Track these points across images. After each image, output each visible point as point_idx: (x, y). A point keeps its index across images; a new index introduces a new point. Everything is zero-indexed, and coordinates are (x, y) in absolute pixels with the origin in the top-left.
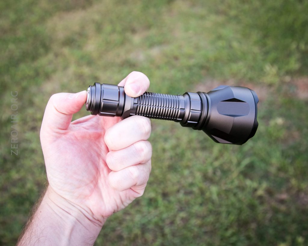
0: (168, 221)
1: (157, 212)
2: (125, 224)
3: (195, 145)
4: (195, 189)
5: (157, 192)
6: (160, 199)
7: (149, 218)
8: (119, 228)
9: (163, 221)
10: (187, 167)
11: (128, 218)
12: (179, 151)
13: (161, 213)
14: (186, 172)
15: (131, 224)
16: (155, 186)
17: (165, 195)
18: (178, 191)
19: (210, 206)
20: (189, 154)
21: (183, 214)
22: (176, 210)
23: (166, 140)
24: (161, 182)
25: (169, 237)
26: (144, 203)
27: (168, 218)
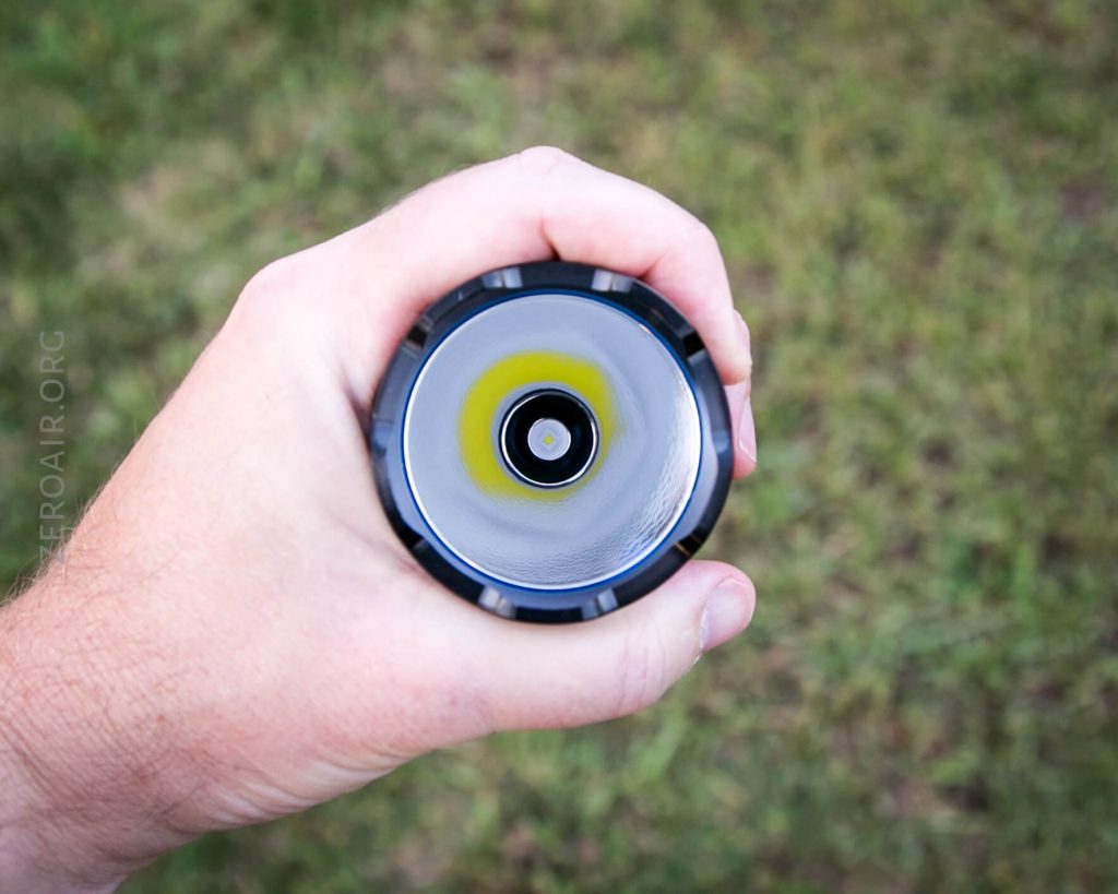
0: (1034, 680)
1: (995, 619)
2: (821, 631)
5: (1018, 524)
6: (1026, 560)
7: (948, 638)
8: (787, 640)
9: (1013, 669)
11: (847, 604)
13: (1015, 630)
15: (851, 639)
16: (1019, 490)
17: (1055, 549)
22: (1093, 637)
24: (1054, 482)
25: (1020, 756)
26: (941, 555)
27: (1040, 663)
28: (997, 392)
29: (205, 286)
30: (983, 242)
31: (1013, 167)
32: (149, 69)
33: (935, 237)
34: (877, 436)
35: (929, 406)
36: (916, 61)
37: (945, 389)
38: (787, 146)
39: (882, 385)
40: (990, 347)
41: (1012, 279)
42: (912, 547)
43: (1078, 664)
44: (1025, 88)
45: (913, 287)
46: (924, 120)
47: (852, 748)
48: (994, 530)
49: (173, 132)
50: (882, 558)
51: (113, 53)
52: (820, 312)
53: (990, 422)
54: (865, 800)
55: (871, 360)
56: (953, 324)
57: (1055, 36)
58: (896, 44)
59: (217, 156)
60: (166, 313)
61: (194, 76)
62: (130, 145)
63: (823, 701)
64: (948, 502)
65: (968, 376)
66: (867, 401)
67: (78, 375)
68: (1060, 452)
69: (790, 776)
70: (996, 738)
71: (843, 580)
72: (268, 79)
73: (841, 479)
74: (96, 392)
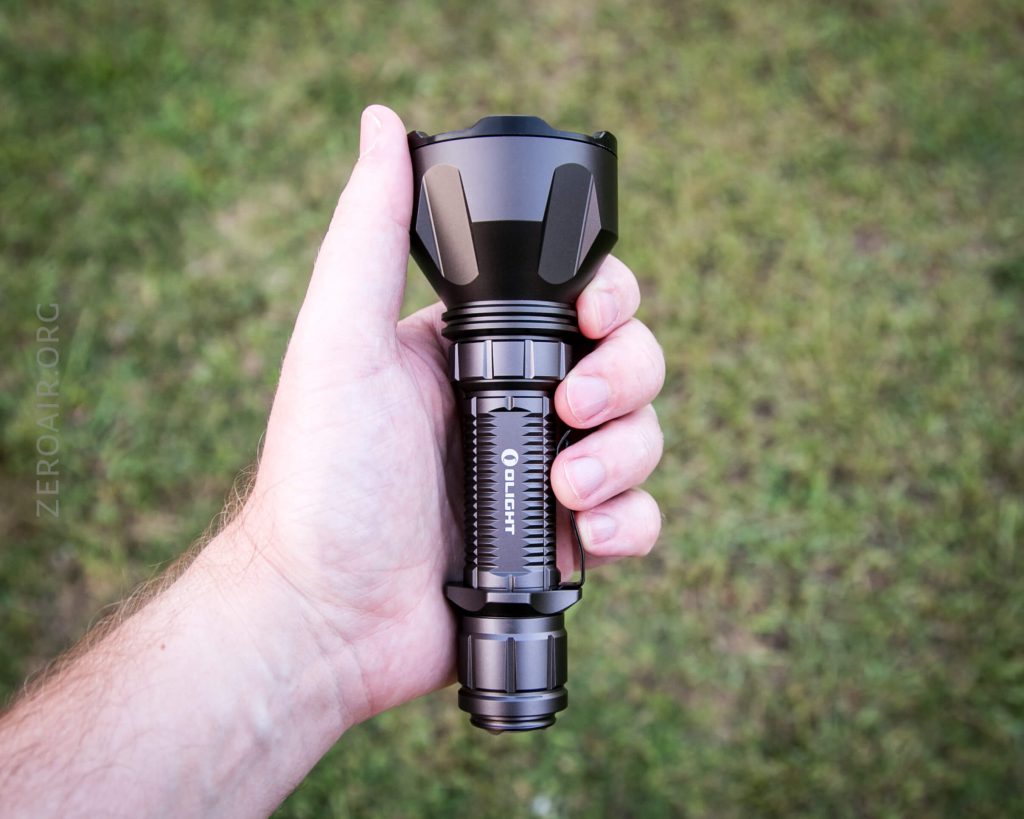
0: (823, 563)
1: (798, 522)
3: (996, 343)
4: (948, 491)
5: (816, 458)
6: (821, 482)
7: (766, 534)
9: (809, 556)
10: (946, 409)
11: (698, 509)
12: (934, 346)
13: (810, 530)
14: (936, 425)
15: (700, 532)
16: (818, 435)
17: (841, 476)
18: (889, 478)
19: (980, 561)
20: (964, 369)
21: (879, 558)
22: (863, 536)
23: (901, 297)
24: (843, 430)
25: (811, 613)
26: (763, 478)
27: (827, 553)
28: (805, 369)
29: (274, 282)
30: (800, 266)
31: (821, 215)
32: (237, 134)
33: (767, 262)
34: (723, 395)
35: (758, 377)
36: (758, 141)
37: (769, 365)
38: (668, 197)
39: (727, 361)
40: (802, 337)
41: (818, 293)
42: (743, 472)
43: (852, 554)
44: (832, 162)
45: (750, 296)
46: (762, 182)
47: (699, 606)
48: (799, 462)
49: (252, 177)
50: (724, 478)
51: (212, 123)
52: (687, 311)
53: (800, 389)
54: (706, 641)
55: (721, 344)
56: (776, 322)
57: (854, 127)
58: (745, 129)
59: (282, 194)
60: (246, 301)
61: (268, 139)
62: (223, 186)
63: (681, 574)
64: (769, 442)
65: (786, 357)
66: (717, 372)
67: (184, 341)
68: (846, 411)
69: (657, 622)
70: (795, 602)
71: (697, 492)
72: (318, 142)
73: (698, 424)
74: (197, 353)
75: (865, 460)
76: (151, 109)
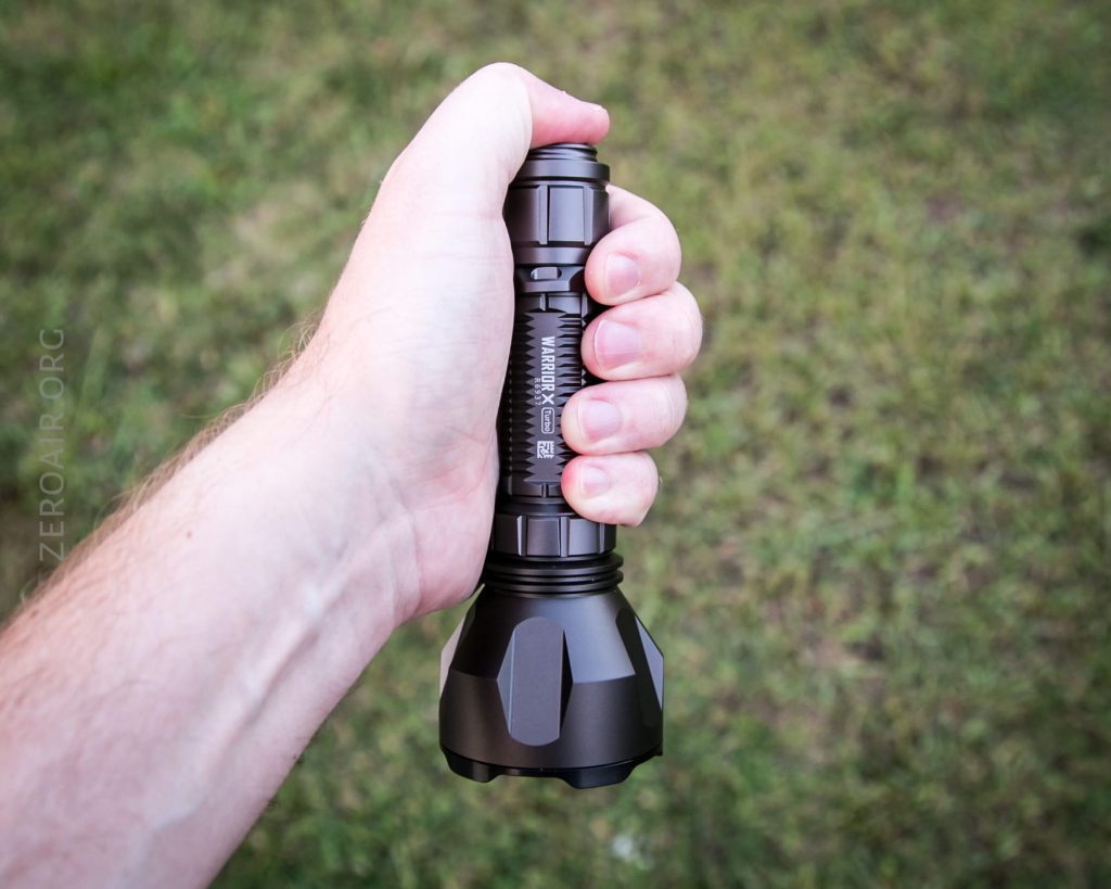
0: (914, 563)
1: (884, 520)
2: (757, 531)
3: (1088, 312)
4: (1047, 476)
5: (900, 448)
6: (907, 474)
7: (850, 534)
8: (732, 539)
9: (898, 555)
10: (1038, 387)
11: (775, 511)
12: (1021, 319)
13: (898, 527)
14: (1029, 405)
15: (778, 536)
16: (901, 424)
17: (928, 467)
18: (981, 466)
19: (1087, 550)
20: (1055, 342)
21: (976, 554)
22: (957, 530)
23: (982, 268)
24: (927, 417)
25: (905, 620)
26: (844, 473)
27: (918, 551)
28: (882, 351)
29: (300, 289)
30: (869, 241)
31: (890, 185)
32: (253, 132)
33: (833, 239)
34: (795, 387)
35: (832, 363)
36: (817, 108)
37: (844, 350)
38: (723, 174)
39: (797, 348)
40: (876, 318)
41: (892, 268)
42: (822, 468)
43: (946, 551)
44: (898, 126)
45: (818, 277)
46: (824, 152)
47: (782, 617)
48: (882, 454)
49: (272, 177)
50: (800, 476)
51: (225, 121)
52: (750, 296)
53: (878, 374)
54: (792, 655)
55: (788, 330)
56: (847, 302)
57: (919, 87)
58: (801, 96)
59: (305, 194)
60: (271, 310)
61: (287, 135)
62: (240, 188)
63: (760, 582)
64: (848, 434)
65: (860, 340)
66: (786, 361)
67: (207, 358)
68: (930, 395)
69: (736, 638)
70: (887, 607)
71: (772, 493)
72: (341, 135)
73: (769, 419)
74: (221, 370)
75: (953, 447)
76: (159, 110)
